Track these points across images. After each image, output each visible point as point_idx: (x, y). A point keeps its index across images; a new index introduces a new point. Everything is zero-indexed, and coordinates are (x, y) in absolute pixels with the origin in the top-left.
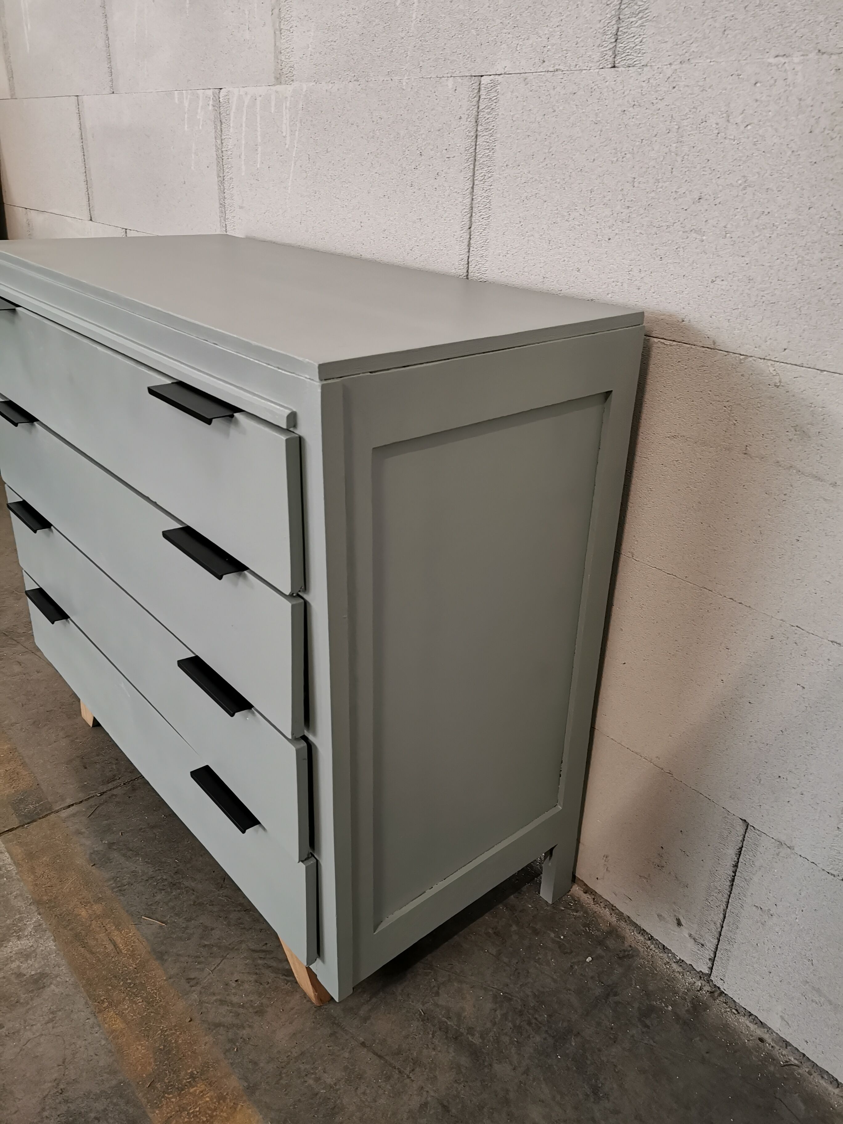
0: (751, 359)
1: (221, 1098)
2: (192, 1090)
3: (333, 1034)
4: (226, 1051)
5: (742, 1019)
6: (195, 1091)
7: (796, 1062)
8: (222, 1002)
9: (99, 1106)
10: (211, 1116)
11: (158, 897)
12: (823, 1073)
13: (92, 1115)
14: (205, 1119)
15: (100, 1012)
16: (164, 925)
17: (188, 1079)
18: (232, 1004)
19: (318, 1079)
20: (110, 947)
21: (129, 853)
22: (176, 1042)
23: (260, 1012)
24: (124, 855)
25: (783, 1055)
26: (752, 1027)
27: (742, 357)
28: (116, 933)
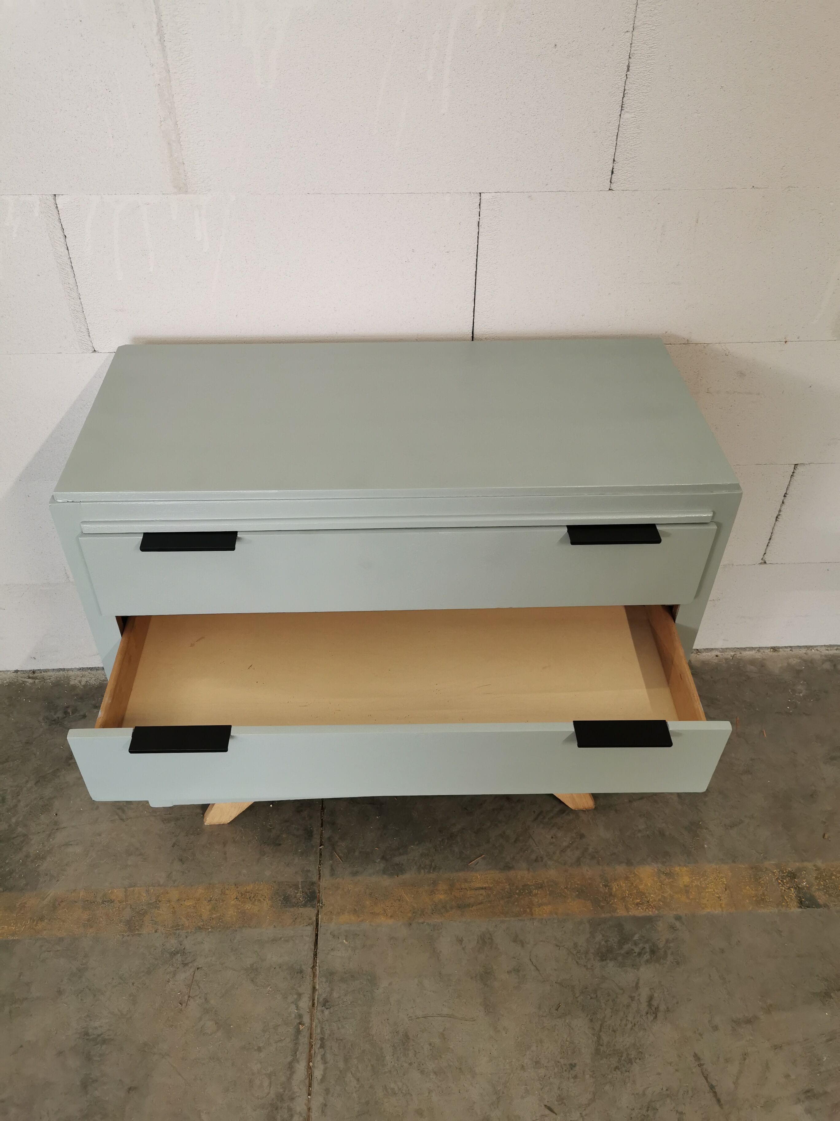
0: (711, 345)
1: (627, 878)
2: (614, 889)
3: (616, 811)
4: (598, 863)
5: (704, 654)
6: (616, 888)
7: (734, 653)
8: (563, 851)
9: (599, 937)
10: (635, 887)
11: (456, 850)
12: (745, 649)
13: (603, 943)
14: (636, 891)
15: (532, 915)
16: (483, 856)
17: (606, 888)
18: (568, 847)
19: (640, 831)
20: (483, 892)
21: (401, 851)
22: (578, 884)
23: (582, 836)
24: (400, 854)
25: (729, 654)
26: (709, 654)
27: (705, 345)
28: (472, 884)
